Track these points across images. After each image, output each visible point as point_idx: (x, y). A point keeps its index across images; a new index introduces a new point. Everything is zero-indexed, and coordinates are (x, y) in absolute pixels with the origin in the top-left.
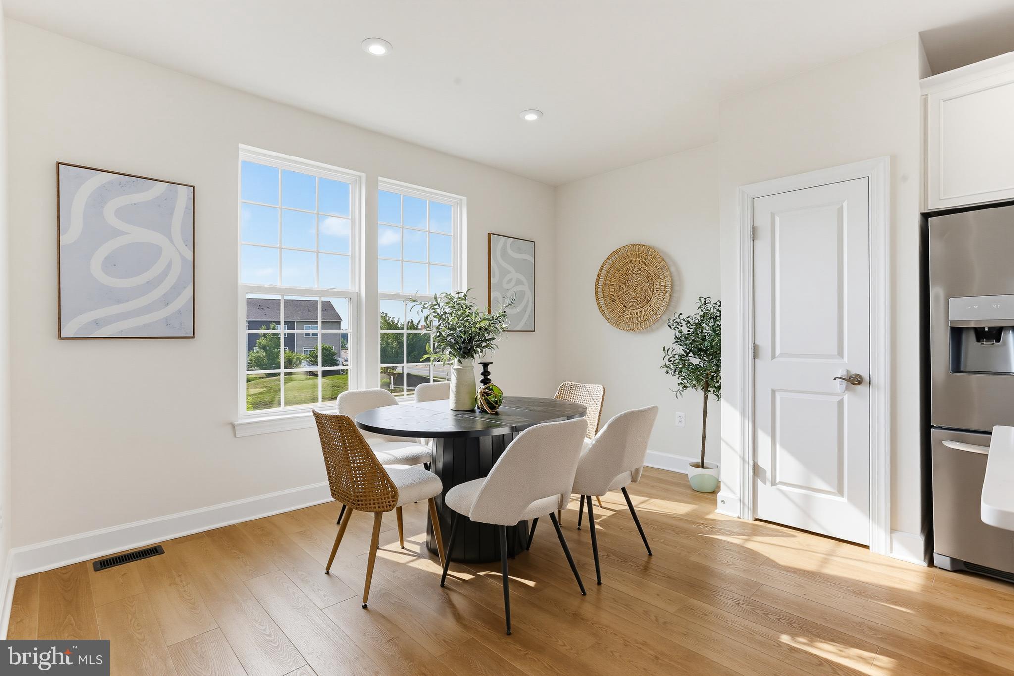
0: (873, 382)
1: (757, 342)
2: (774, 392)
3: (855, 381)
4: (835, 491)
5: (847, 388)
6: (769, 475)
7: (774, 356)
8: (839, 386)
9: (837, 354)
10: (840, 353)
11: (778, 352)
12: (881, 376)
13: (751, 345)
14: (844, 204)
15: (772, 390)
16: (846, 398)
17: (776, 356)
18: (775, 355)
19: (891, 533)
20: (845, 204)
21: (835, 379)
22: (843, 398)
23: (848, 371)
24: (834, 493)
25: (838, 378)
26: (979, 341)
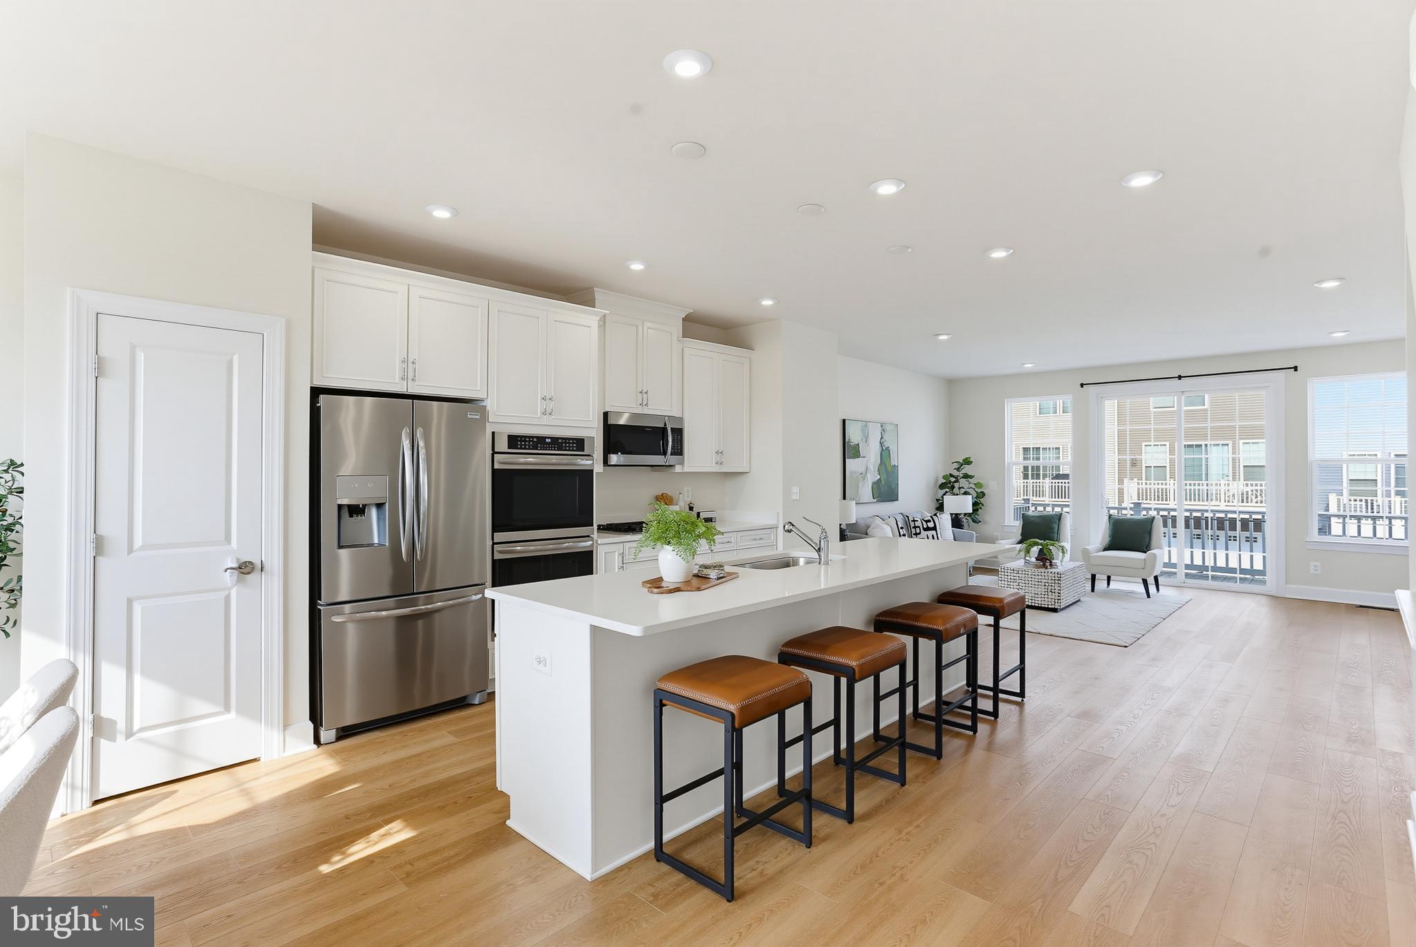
0: (266, 569)
1: (100, 531)
2: (130, 602)
3: (245, 568)
4: (222, 709)
5: (239, 581)
6: (121, 725)
7: (130, 550)
8: (229, 578)
9: (223, 539)
10: (228, 539)
11: (138, 542)
12: (274, 561)
13: (91, 536)
14: (234, 357)
15: (128, 599)
16: (234, 592)
17: (135, 549)
18: (132, 549)
19: (284, 730)
20: (236, 358)
21: (226, 571)
22: (229, 593)
23: (237, 559)
24: (220, 712)
25: (228, 569)
26: (351, 516)
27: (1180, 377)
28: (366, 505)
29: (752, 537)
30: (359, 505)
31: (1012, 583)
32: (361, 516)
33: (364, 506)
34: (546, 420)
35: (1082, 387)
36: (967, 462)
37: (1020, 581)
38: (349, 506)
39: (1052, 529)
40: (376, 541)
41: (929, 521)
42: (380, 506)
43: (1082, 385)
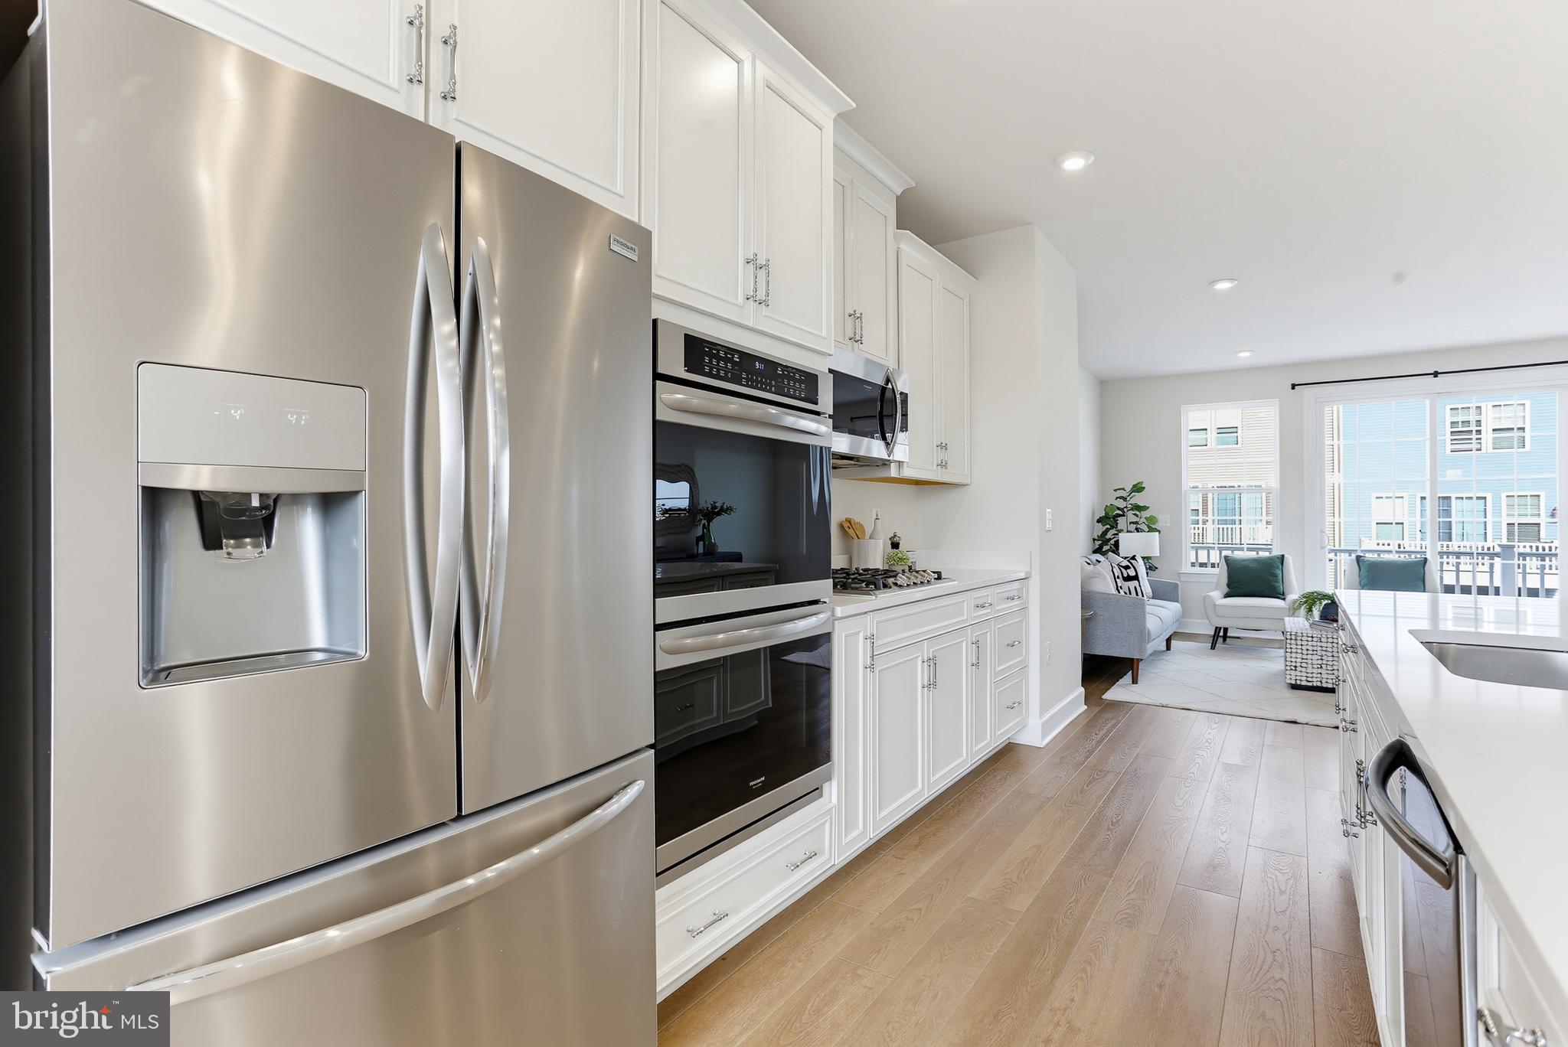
26: (211, 542)
27: (1436, 374)
28: (277, 498)
29: (1006, 595)
30: (248, 496)
31: (1309, 657)
32: (256, 545)
33: (271, 504)
34: (751, 315)
35: (1293, 388)
36: (1138, 488)
37: (1324, 653)
38: (200, 500)
39: (1276, 576)
40: (318, 637)
41: (1127, 568)
42: (330, 503)
43: (1293, 386)
